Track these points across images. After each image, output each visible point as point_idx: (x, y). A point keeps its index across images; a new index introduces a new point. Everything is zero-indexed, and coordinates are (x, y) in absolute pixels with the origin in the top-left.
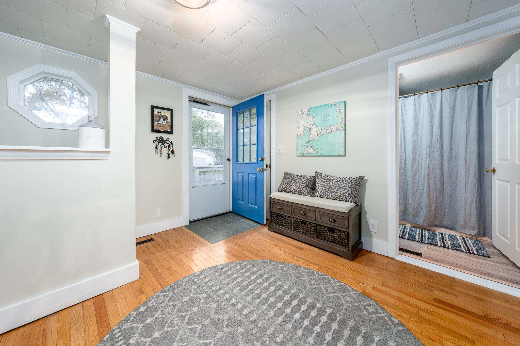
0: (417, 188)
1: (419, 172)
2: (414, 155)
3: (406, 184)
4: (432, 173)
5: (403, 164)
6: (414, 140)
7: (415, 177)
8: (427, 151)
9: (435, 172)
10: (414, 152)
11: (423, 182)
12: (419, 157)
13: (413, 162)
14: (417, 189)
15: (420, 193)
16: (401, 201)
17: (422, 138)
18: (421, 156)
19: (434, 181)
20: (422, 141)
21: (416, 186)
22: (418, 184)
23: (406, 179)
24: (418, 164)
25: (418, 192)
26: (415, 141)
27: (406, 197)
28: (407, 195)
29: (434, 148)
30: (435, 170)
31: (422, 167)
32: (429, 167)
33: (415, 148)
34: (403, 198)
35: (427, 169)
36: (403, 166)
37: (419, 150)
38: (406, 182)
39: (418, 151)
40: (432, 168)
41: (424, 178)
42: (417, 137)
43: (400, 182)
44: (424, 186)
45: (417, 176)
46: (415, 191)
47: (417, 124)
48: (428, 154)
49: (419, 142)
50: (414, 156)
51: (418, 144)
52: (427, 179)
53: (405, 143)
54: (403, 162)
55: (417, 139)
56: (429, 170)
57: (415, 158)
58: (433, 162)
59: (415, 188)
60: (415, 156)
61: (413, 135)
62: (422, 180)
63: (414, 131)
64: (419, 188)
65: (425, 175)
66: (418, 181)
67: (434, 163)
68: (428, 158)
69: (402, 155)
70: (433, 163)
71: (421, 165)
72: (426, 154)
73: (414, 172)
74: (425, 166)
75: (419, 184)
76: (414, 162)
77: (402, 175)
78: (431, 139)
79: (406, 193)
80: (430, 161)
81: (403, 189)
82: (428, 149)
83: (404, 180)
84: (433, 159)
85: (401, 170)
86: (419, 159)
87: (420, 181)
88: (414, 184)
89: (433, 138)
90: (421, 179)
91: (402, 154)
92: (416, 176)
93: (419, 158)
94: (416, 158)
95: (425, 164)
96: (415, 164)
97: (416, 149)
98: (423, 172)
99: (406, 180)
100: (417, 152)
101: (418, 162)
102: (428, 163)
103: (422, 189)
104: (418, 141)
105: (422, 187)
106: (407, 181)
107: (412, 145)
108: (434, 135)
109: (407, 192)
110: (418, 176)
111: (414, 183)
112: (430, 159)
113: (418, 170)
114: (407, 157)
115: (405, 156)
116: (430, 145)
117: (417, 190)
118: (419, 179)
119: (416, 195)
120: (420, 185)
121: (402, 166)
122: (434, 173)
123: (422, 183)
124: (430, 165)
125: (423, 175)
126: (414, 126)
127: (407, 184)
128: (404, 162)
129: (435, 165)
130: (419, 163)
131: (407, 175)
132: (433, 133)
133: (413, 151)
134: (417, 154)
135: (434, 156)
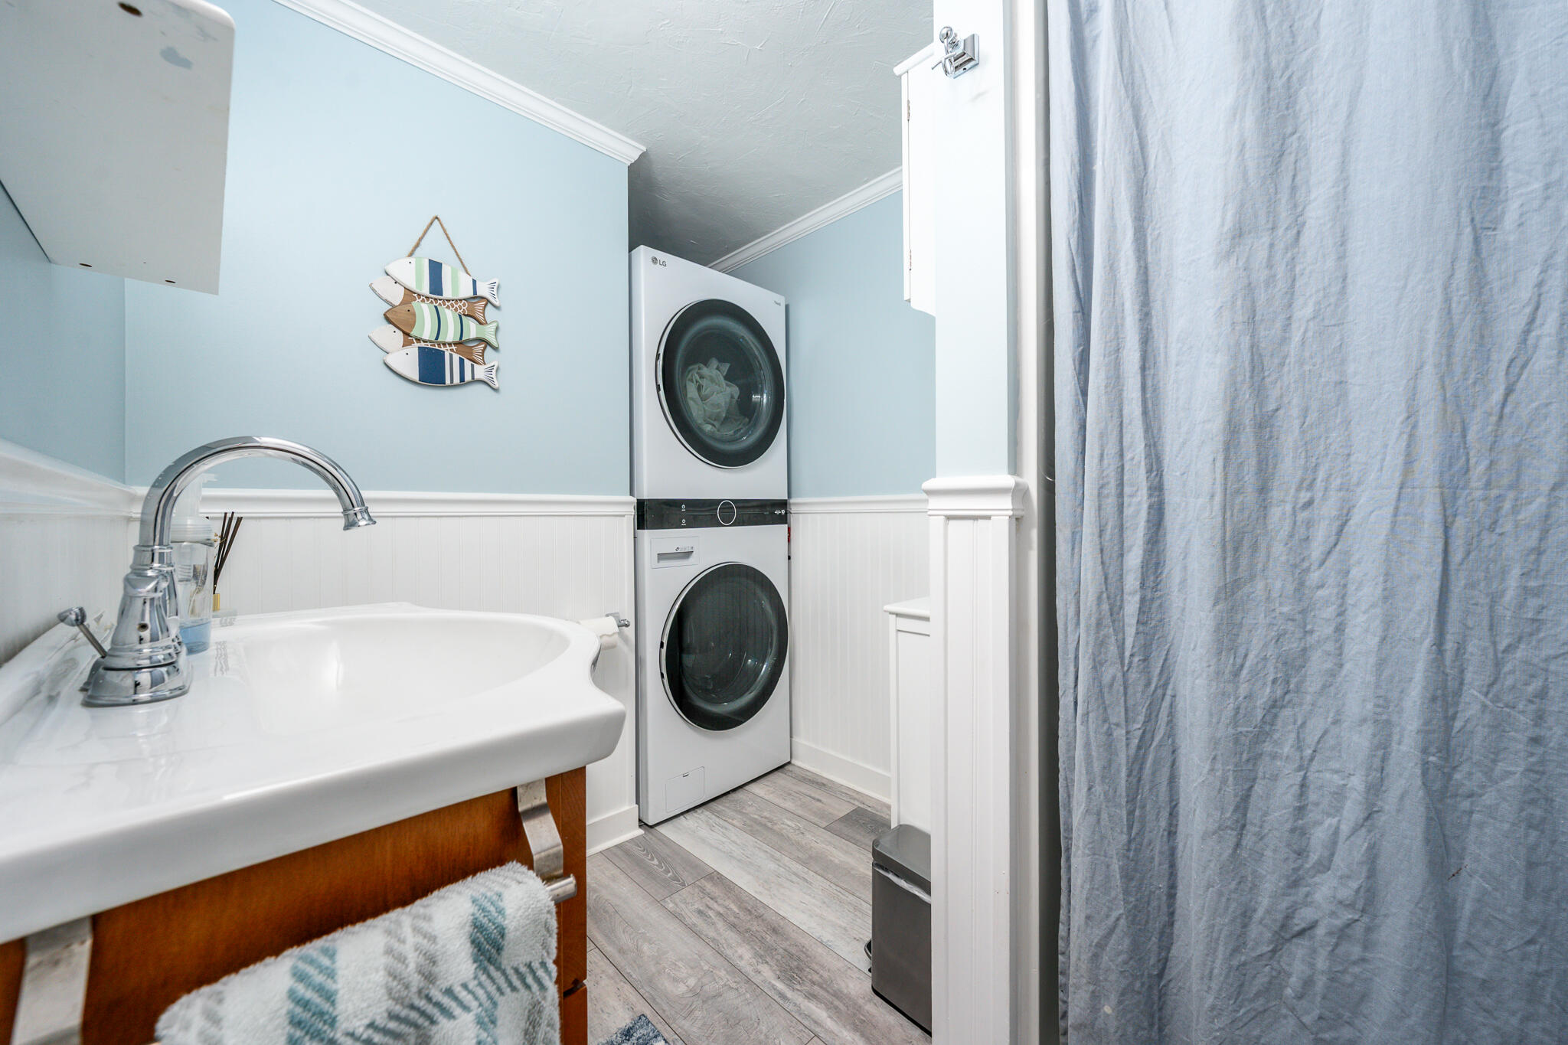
0: (1284, 904)
1: (1309, 698)
2: (1250, 478)
3: (1163, 823)
4: (1498, 727)
5: (1132, 581)
6: (1250, 287)
7: (1255, 759)
8: (1411, 415)
9: (1539, 718)
10: (1247, 437)
11: (1361, 843)
12: (1304, 496)
13: (1236, 568)
14: (1288, 917)
15: (1321, 982)
16: (1107, 1009)
17: (1341, 257)
18: (1336, 483)
19: (1531, 865)
20: (1343, 291)
21: (1270, 883)
22: (1301, 853)
23: (1165, 752)
24: (1290, 588)
25: (1297, 962)
26: (1262, 297)
27: (1164, 963)
28: (1169, 949)
29: (1518, 364)
30: (1542, 694)
31: (1340, 629)
32: (1450, 646)
33: (1259, 391)
34: (1124, 983)
35: (1420, 666)
36: (1131, 607)
37: (1305, 412)
38: (1163, 788)
39: (1296, 423)
40: (1498, 664)
41: (1375, 789)
42: (1280, 246)
43: (1098, 789)
44: (1369, 900)
45: (1286, 750)
46: (1260, 935)
47: (1279, 83)
48: (1428, 463)
49: (1303, 311)
50: (1250, 497)
51: (1296, 337)
52: (1416, 809)
53: (1157, 333)
54: (1134, 559)
55: (1281, 270)
56: (1452, 685)
57: (1264, 507)
58: (1513, 581)
59: (1265, 902)
60: (1263, 490)
61: (1238, 234)
62: (1352, 811)
63: (1245, 174)
64: (1306, 904)
65: (1382, 748)
66: (1300, 810)
67: (1526, 592)
68: (1431, 512)
69: (1121, 484)
70: (1510, 595)
71: (1330, 612)
72: (1394, 460)
73: (1243, 690)
74: (1388, 623)
75: (1314, 857)
76: (1244, 562)
77: (1117, 715)
78: (1477, 241)
79: (1157, 925)
80: (1456, 557)
81: (1127, 876)
82: (1429, 371)
83: (1137, 763)
84: (1508, 526)
85: (1113, 649)
86: (1309, 524)
87: (1313, 815)
88: (1248, 840)
89: (1510, 220)
90: (1340, 794)
91: (1121, 469)
92: (1267, 747)
93: (1302, 516)
94: (1275, 513)
95: (1388, 596)
96: (1260, 585)
97: (1272, 407)
98: (1357, 699)
99: (1165, 773)
100: (1289, 438)
101: (1299, 570)
102: (1425, 592)
103: (1342, 934)
104: (1299, 302)
105: (1351, 906)
106: (1173, 779)
107: (1221, 359)
108: (1511, 178)
109: (1172, 914)
110: (1299, 746)
111: (1251, 829)
112: (1460, 525)
113: (1293, 665)
114: (1173, 498)
115: (1157, 489)
116: (1465, 331)
117: (1288, 933)
118: (1313, 797)
119: (1274, 987)
120: (1324, 866)
121: (1116, 610)
122: (1518, 740)
123: (1350, 854)
124: (1454, 606)
125: (1359, 741)
126: (1249, 121)
127: (1173, 814)
128: (1145, 565)
129: (1537, 622)
130: (1314, 577)
131: (1171, 714)
132: (1496, 151)
133: (1232, 430)
134: (1288, 468)
135: (1515, 485)
